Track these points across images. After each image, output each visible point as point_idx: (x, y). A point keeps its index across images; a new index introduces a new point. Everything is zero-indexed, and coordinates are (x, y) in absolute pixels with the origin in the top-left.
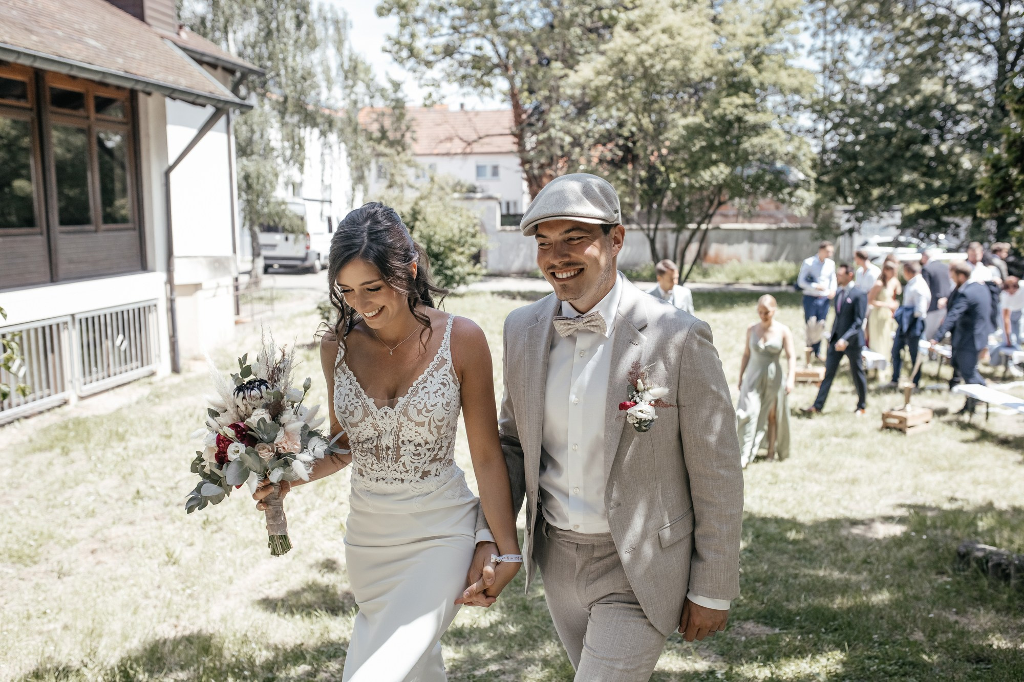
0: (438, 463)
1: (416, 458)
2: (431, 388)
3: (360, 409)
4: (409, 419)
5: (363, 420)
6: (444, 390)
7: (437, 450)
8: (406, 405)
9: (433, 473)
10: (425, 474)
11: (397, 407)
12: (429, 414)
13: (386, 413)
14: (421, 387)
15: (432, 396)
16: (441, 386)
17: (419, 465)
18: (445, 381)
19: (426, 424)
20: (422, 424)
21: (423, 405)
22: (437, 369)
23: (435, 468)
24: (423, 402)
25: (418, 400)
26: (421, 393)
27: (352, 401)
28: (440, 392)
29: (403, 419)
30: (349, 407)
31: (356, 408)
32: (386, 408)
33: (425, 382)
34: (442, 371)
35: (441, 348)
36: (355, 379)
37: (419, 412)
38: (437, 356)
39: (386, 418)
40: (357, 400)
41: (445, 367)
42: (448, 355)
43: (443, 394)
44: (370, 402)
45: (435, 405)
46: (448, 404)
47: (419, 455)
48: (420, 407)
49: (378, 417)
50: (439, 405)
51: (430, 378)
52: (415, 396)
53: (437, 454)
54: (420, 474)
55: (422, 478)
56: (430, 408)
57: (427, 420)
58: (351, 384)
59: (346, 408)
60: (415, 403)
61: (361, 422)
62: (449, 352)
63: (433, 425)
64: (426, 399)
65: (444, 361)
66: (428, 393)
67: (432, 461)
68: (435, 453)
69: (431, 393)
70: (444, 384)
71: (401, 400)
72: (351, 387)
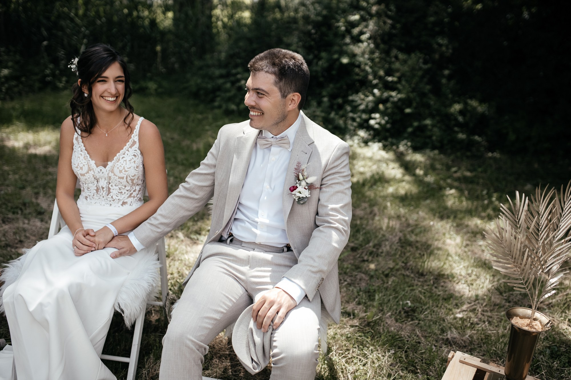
0: (132, 198)
1: (120, 194)
2: (128, 158)
3: (86, 167)
4: (114, 175)
5: (88, 172)
6: (135, 159)
7: (132, 191)
8: (113, 167)
9: (129, 203)
10: (124, 203)
11: (107, 167)
12: (127, 173)
13: (101, 170)
14: (121, 157)
15: (128, 162)
16: (133, 157)
17: (121, 198)
18: (136, 154)
19: (125, 178)
20: (123, 178)
21: (122, 168)
22: (131, 147)
23: (131, 201)
24: (122, 166)
25: (120, 164)
26: (121, 161)
27: (82, 161)
28: (133, 161)
29: (111, 174)
30: (80, 165)
31: (84, 165)
32: (102, 168)
33: (124, 154)
34: (134, 148)
35: (133, 135)
36: (84, 148)
37: (121, 172)
38: (131, 139)
39: (101, 173)
40: (85, 161)
41: (135, 146)
42: (136, 139)
43: (135, 162)
44: (93, 163)
45: (130, 168)
46: (137, 167)
47: (121, 193)
48: (121, 168)
49: (96, 172)
50: (132, 168)
51: (127, 152)
52: (118, 162)
53: (132, 194)
54: (121, 203)
55: (122, 205)
56: (127, 169)
57: (125, 176)
58: (81, 151)
59: (78, 165)
60: (118, 166)
61: (86, 173)
62: (137, 137)
63: (129, 179)
64: (124, 164)
65: (134, 143)
66: (126, 161)
67: (128, 197)
68: (131, 193)
69: (127, 161)
70: (134, 155)
71: (110, 164)
72: (81, 153)
